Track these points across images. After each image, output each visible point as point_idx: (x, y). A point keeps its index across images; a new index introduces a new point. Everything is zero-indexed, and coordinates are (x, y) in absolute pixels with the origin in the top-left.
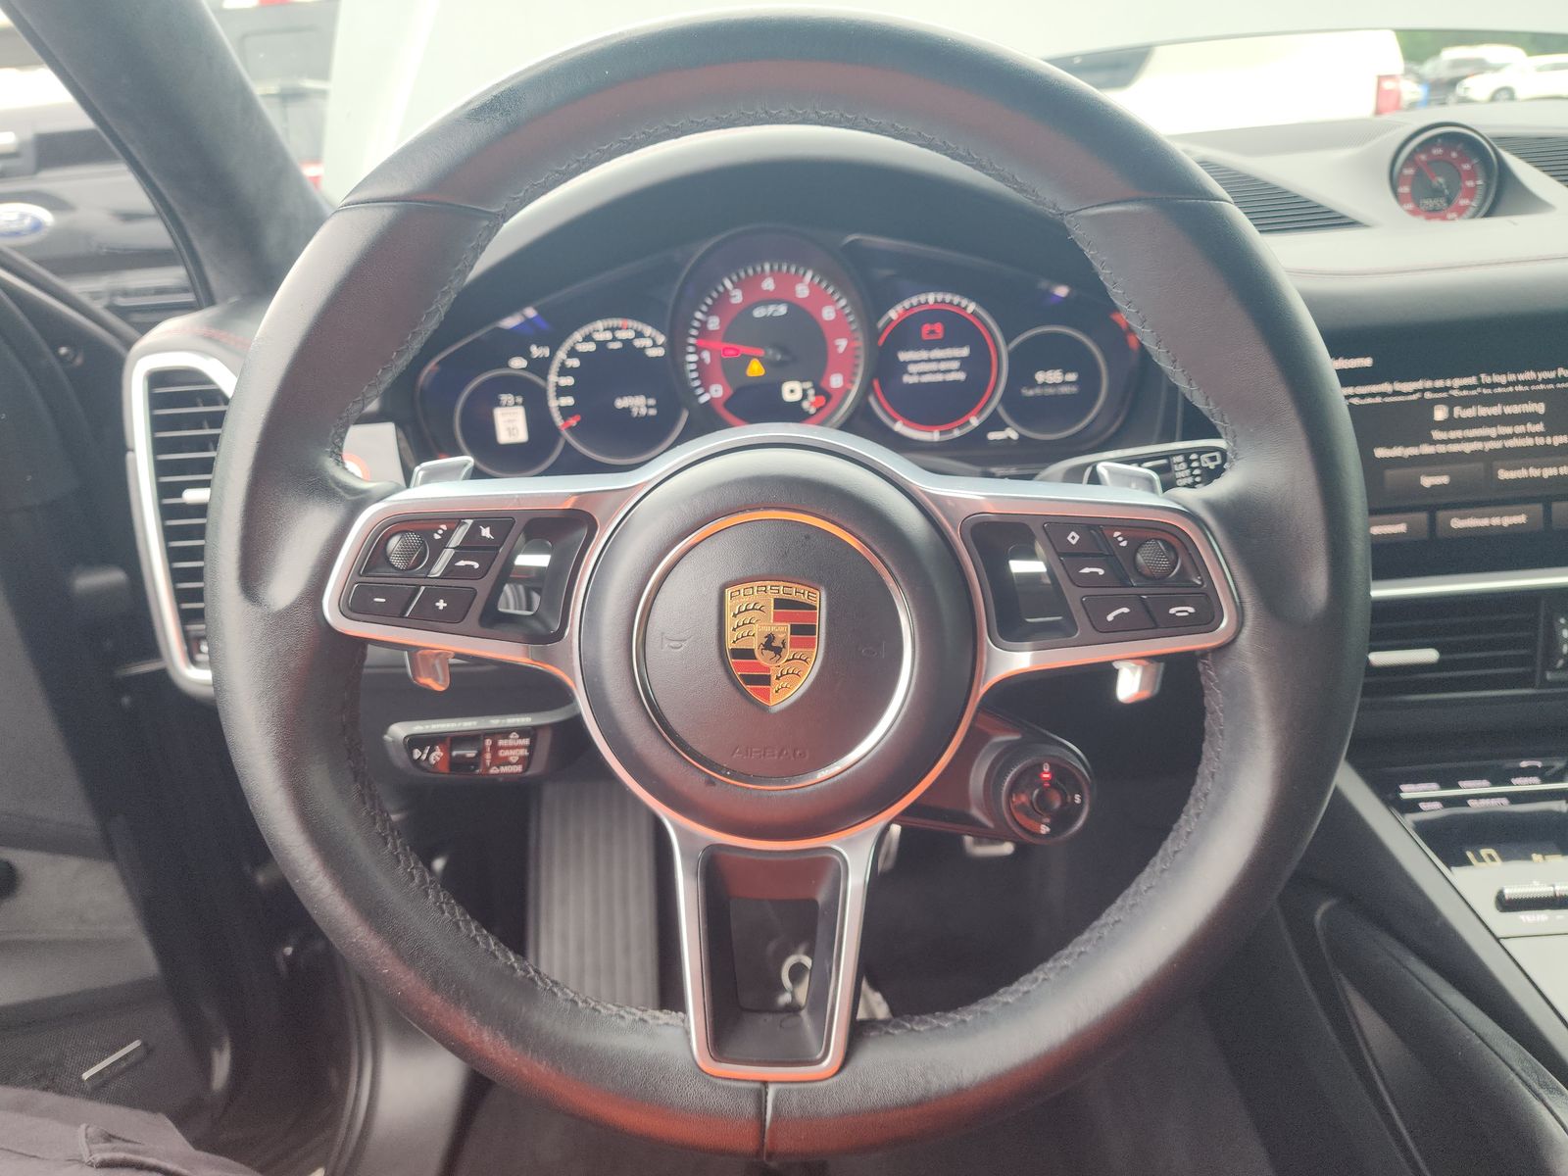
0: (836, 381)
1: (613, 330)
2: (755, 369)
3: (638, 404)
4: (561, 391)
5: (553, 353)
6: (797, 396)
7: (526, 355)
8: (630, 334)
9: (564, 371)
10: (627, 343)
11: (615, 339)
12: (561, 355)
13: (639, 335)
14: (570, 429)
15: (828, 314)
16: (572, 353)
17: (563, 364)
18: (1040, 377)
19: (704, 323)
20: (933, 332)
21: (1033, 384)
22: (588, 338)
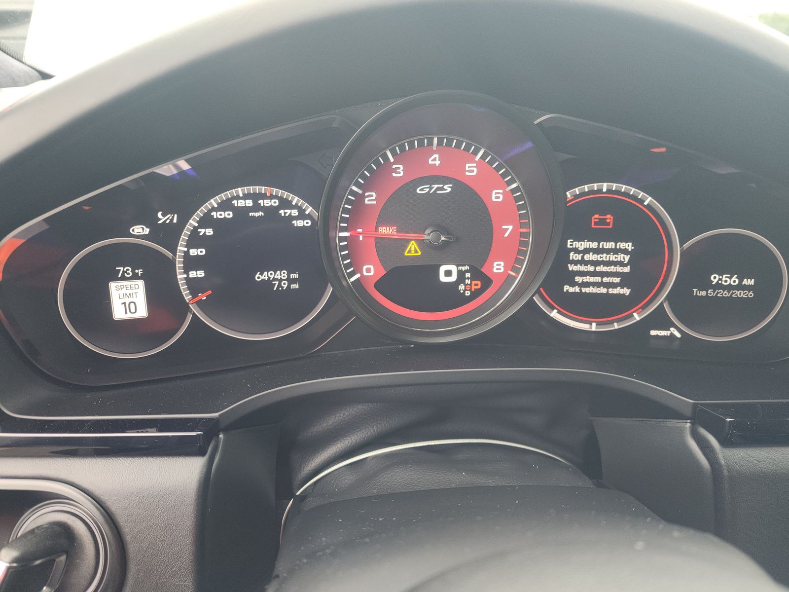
0: (498, 267)
1: (255, 197)
2: (413, 249)
3: (279, 278)
4: (191, 263)
5: (183, 221)
6: (453, 278)
7: (150, 221)
8: (275, 203)
9: (195, 240)
10: (271, 212)
11: (256, 207)
12: (193, 222)
13: (285, 204)
14: (200, 304)
15: (497, 196)
16: (206, 221)
17: (195, 230)
18: (715, 279)
19: (360, 198)
20: (603, 222)
21: (708, 285)
22: (225, 205)
